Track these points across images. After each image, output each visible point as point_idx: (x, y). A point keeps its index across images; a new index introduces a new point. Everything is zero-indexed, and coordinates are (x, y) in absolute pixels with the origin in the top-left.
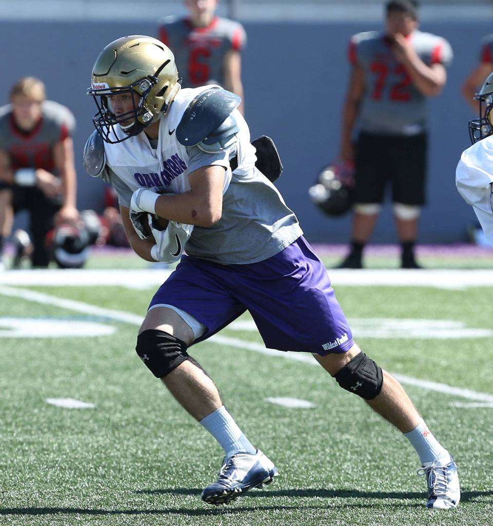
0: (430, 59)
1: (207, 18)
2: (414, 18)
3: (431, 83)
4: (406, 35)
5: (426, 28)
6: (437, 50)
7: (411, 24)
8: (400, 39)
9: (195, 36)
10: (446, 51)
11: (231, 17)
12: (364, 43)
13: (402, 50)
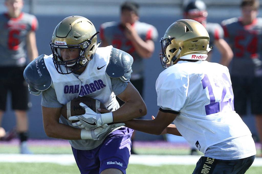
0: (146, 37)
1: (17, 13)
2: (137, 15)
3: (146, 51)
4: (132, 24)
5: (143, 20)
6: (150, 32)
7: (134, 18)
8: (129, 26)
9: (11, 22)
10: (154, 33)
11: (30, 13)
12: (108, 28)
13: (130, 33)
